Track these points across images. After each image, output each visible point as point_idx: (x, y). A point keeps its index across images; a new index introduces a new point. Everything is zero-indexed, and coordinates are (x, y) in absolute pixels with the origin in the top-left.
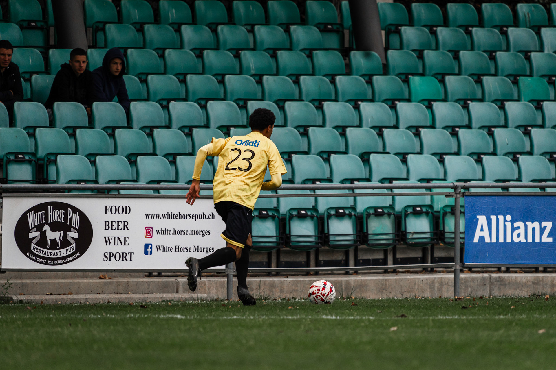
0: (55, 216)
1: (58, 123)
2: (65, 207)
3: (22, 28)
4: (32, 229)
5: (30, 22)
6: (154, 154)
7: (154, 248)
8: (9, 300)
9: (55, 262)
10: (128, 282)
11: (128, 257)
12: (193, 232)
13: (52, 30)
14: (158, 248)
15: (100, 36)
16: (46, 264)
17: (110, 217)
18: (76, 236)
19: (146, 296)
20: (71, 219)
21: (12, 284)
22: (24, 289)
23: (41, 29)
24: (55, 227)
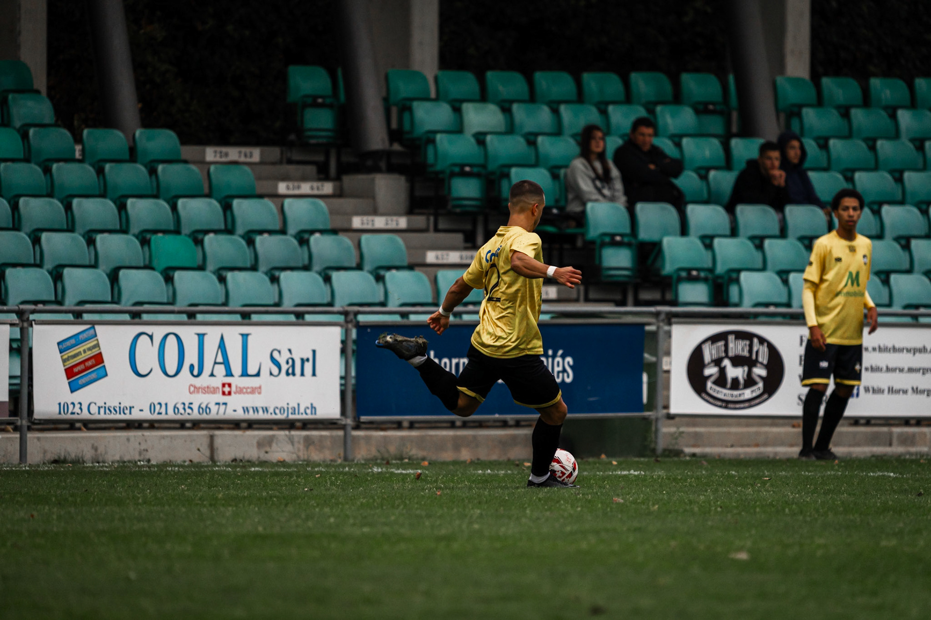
0: (737, 347)
1: (742, 229)
2: (748, 336)
3: (697, 112)
4: (709, 364)
5: (706, 104)
7: (862, 392)
8: (678, 453)
9: (738, 406)
12: (911, 370)
13: (735, 115)
14: (867, 390)
15: (795, 122)
16: (726, 407)
18: (763, 372)
19: (852, 449)
20: (757, 352)
21: (682, 433)
22: (697, 440)
23: (721, 113)
24: (737, 361)
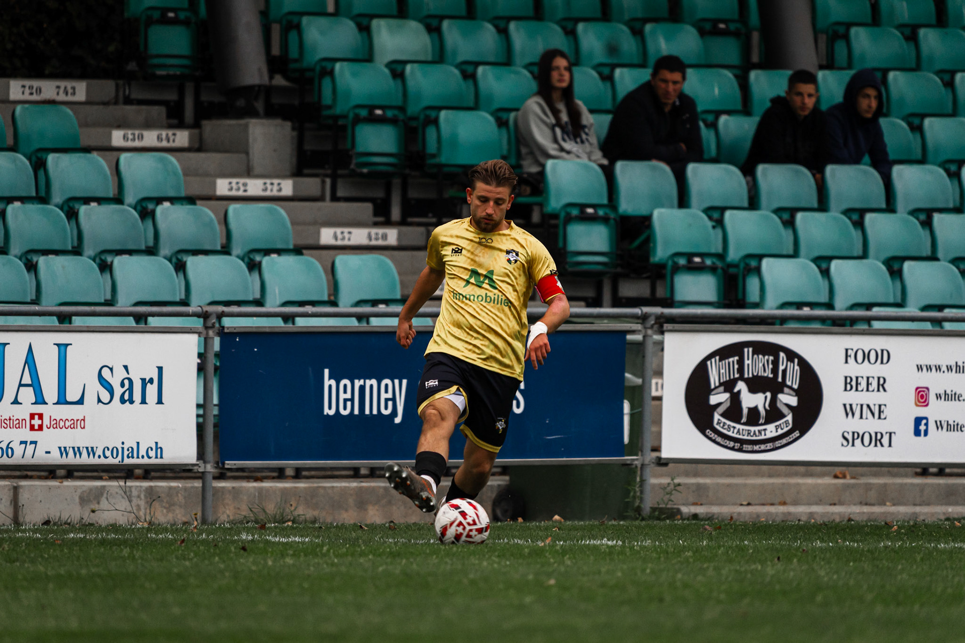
0: (757, 365)
1: (764, 200)
2: (772, 350)
3: (702, 33)
4: (716, 388)
5: (715, 22)
6: (933, 258)
7: (932, 426)
8: (673, 514)
9: (756, 448)
10: (885, 485)
11: (885, 440)
13: (756, 36)
14: (939, 425)
15: (840, 48)
16: (740, 450)
17: (854, 369)
18: (793, 401)
19: (918, 509)
20: (784, 371)
21: (679, 485)
22: (700, 494)
23: (736, 34)
24: (756, 384)
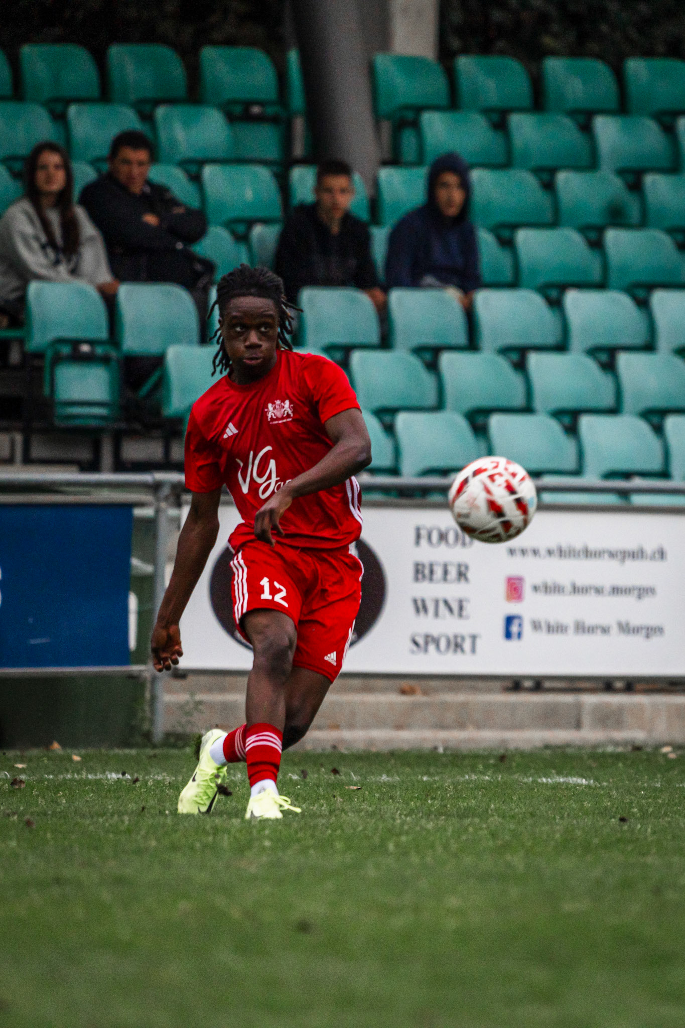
3: (231, 118)
5: (248, 104)
6: (528, 409)
7: (527, 628)
10: (464, 704)
11: (467, 645)
12: (616, 590)
13: (299, 125)
14: (536, 626)
17: (428, 554)
19: (508, 734)
21: (200, 703)
23: (274, 120)
